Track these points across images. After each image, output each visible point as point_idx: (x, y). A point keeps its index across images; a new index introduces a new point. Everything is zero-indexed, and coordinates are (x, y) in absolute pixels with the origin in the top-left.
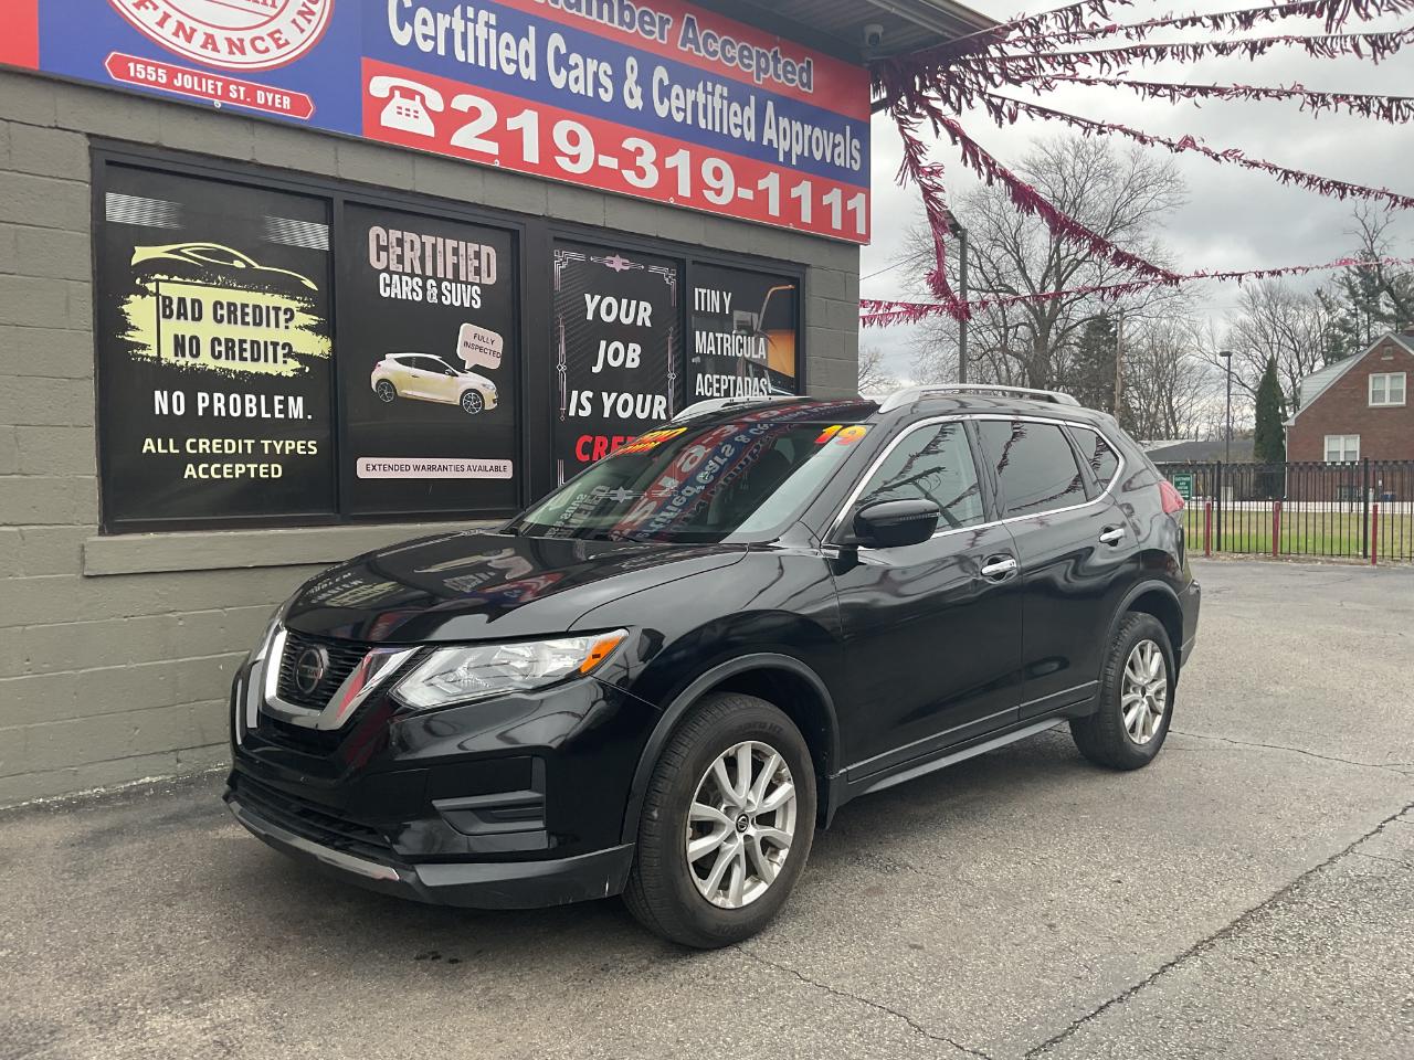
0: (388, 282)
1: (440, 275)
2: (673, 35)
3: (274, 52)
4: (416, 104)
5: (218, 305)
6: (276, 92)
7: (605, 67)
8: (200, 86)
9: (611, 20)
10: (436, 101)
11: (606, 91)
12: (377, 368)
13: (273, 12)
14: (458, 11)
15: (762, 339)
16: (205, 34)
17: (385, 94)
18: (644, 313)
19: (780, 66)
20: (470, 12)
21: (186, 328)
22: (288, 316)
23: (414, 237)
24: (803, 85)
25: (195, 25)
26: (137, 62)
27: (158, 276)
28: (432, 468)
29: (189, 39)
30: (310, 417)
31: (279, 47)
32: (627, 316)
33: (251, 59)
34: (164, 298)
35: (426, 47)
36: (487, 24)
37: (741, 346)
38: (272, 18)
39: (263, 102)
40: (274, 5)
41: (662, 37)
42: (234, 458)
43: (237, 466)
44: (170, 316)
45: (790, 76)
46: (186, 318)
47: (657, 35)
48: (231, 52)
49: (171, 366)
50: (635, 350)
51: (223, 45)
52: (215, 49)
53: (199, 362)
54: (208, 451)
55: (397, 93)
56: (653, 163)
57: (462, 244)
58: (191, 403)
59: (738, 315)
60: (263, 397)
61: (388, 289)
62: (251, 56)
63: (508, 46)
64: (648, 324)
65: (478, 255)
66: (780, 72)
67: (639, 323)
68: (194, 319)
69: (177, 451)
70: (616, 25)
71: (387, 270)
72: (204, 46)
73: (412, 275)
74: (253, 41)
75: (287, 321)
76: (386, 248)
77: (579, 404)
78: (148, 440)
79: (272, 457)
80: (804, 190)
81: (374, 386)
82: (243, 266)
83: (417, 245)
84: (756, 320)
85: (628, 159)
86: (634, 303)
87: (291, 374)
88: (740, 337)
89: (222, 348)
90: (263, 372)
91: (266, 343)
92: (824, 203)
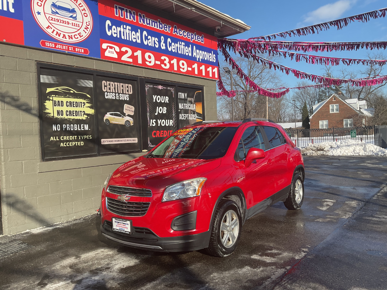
0: (107, 95)
1: (119, 92)
2: (172, 30)
3: (79, 38)
4: (113, 50)
5: (67, 102)
6: (80, 48)
7: (156, 39)
8: (62, 47)
9: (157, 27)
10: (117, 49)
11: (157, 45)
12: (105, 116)
13: (79, 28)
14: (122, 26)
15: (194, 105)
16: (63, 34)
17: (106, 48)
18: (167, 99)
19: (196, 37)
20: (125, 26)
21: (60, 108)
22: (84, 104)
23: (113, 83)
24: (202, 42)
25: (61, 32)
26: (47, 42)
27: (53, 96)
28: (118, 141)
29: (59, 36)
30: (90, 129)
31: (81, 37)
32: (163, 100)
33: (74, 40)
34: (54, 101)
35: (115, 35)
36: (129, 29)
37: (190, 107)
38: (79, 30)
39: (77, 51)
40: (79, 27)
41: (169, 31)
42: (72, 141)
43: (73, 143)
44: (56, 106)
45: (199, 39)
46: (60, 106)
47: (168, 30)
48: (69, 39)
49: (56, 118)
50: (165, 108)
51: (67, 37)
52: (66, 38)
53: (63, 117)
54: (66, 139)
55: (108, 47)
56: (168, 62)
57: (124, 84)
58: (62, 127)
59: (189, 99)
60: (79, 125)
62: (74, 39)
63: (134, 35)
64: (168, 102)
65: (128, 87)
66: (196, 39)
67: (166, 102)
68: (62, 106)
69: (59, 140)
70: (158, 28)
71: (107, 92)
72: (63, 37)
73: (113, 93)
74: (74, 36)
75: (84, 105)
76: (106, 86)
77: (152, 123)
78: (52, 137)
80: (203, 68)
81: (104, 121)
82: (72, 92)
83: (114, 85)
84: (193, 100)
85: (162, 62)
86: (164, 97)
87: (85, 119)
88: (189, 104)
89: (69, 113)
90: (78, 119)
91: (79, 111)
92: (208, 71)
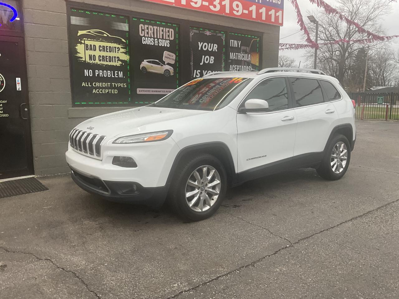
0: (144, 40)
1: (158, 37)
5: (100, 46)
12: (142, 64)
15: (249, 55)
18: (215, 47)
21: (92, 53)
22: (118, 50)
23: (151, 27)
27: (84, 39)
28: (156, 91)
30: (124, 77)
32: (210, 48)
34: (86, 45)
37: (243, 57)
42: (105, 88)
44: (88, 50)
46: (92, 50)
49: (89, 63)
50: (212, 58)
53: (95, 62)
54: (99, 86)
56: (218, 3)
57: (164, 29)
58: (94, 73)
59: (242, 48)
60: (112, 72)
61: (144, 41)
64: (216, 51)
65: (169, 31)
67: (214, 50)
68: (94, 50)
69: (91, 86)
71: (144, 36)
73: (151, 38)
75: (118, 51)
76: (144, 30)
77: (196, 74)
78: (83, 83)
79: (115, 88)
80: (263, 10)
81: (141, 69)
82: (106, 36)
83: (152, 29)
84: (248, 49)
85: (211, 2)
86: (212, 44)
87: (119, 65)
88: (243, 54)
89: (101, 58)
90: (112, 65)
91: (112, 57)
92: (269, 14)
